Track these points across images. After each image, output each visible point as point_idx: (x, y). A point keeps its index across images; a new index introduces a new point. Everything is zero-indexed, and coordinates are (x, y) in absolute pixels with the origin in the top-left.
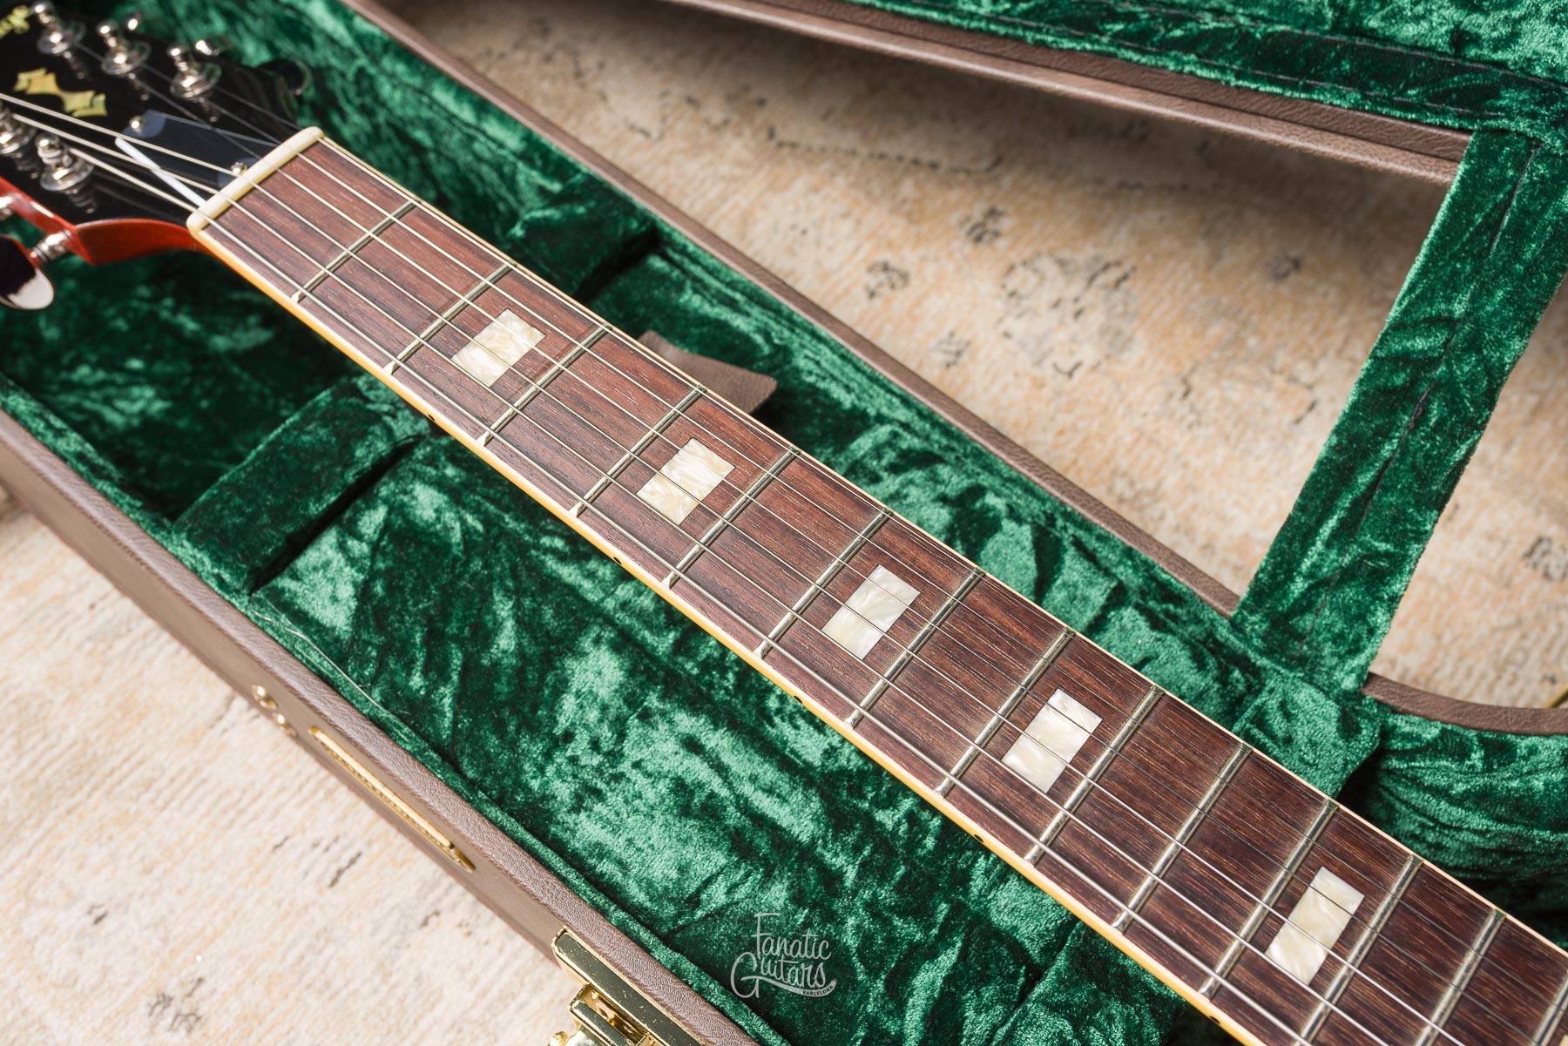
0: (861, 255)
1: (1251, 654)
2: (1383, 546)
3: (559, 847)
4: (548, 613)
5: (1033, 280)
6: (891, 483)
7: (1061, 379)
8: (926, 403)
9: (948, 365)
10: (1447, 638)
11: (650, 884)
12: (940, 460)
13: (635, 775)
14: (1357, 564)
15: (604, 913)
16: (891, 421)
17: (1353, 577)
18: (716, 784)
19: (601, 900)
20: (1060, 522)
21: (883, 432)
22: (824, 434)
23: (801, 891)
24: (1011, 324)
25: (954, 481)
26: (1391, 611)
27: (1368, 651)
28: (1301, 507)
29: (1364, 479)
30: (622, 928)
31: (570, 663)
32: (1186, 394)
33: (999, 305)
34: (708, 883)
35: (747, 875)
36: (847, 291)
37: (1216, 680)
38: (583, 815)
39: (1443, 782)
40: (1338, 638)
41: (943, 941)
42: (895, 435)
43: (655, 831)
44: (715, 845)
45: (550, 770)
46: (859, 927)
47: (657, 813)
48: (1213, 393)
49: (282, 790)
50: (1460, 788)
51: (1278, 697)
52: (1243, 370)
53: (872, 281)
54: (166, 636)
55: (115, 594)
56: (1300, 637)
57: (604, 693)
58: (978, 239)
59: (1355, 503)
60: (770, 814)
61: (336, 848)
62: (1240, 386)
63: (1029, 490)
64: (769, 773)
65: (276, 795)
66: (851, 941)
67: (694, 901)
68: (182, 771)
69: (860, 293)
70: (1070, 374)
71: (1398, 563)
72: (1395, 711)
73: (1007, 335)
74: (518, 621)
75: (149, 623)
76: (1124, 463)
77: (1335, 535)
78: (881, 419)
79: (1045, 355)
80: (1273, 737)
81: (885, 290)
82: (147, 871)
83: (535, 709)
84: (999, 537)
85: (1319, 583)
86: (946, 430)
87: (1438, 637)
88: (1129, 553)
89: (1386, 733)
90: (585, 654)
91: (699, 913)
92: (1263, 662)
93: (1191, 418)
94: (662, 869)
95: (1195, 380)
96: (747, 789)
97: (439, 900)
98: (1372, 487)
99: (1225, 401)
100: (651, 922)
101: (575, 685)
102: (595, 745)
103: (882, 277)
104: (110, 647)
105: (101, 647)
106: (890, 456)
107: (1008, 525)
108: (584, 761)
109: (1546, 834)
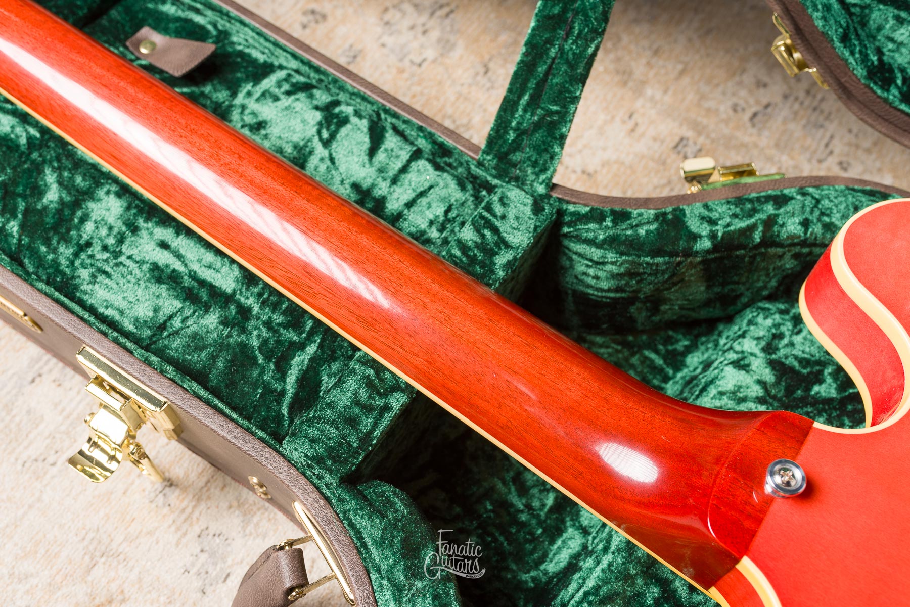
0: (299, 6)
1: (489, 178)
2: (555, 108)
3: (81, 303)
4: (79, 180)
5: (399, 15)
6: (286, 101)
7: (415, 68)
8: (307, 56)
11: (137, 320)
12: (314, 87)
13: (128, 262)
14: (542, 118)
15: (105, 334)
16: (286, 68)
17: (540, 128)
18: (178, 266)
19: (103, 328)
20: (383, 116)
21: (281, 74)
22: (247, 77)
23: (226, 318)
24: (386, 39)
25: (322, 97)
26: (562, 146)
27: (551, 169)
28: (510, 91)
29: (541, 69)
30: (116, 341)
31: (91, 205)
32: (486, 73)
33: (379, 29)
34: (171, 317)
35: (194, 312)
36: (290, 26)
37: (472, 195)
38: (97, 286)
39: (591, 235)
40: (535, 164)
41: (309, 339)
42: (289, 75)
43: (140, 292)
44: (177, 297)
45: (77, 263)
46: (259, 336)
47: (141, 282)
48: (502, 71)
50: (601, 237)
51: (499, 195)
53: (305, 19)
56: (514, 166)
57: (111, 220)
59: (538, 84)
60: (209, 279)
63: (364, 99)
64: (209, 257)
66: (255, 343)
67: (163, 327)
69: (298, 27)
70: (420, 65)
71: (564, 117)
72: (568, 202)
73: (383, 45)
74: (60, 183)
76: (450, 111)
77: (528, 104)
78: (281, 67)
79: (405, 56)
80: (495, 216)
81: (313, 24)
83: (69, 230)
84: (349, 126)
85: (521, 133)
86: (317, 70)
88: (420, 129)
89: (560, 213)
90: (99, 200)
91: (166, 333)
92: (495, 182)
93: (489, 85)
94: (144, 311)
95: (492, 65)
96: (195, 267)
97: (41, 368)
98: (547, 73)
100: (137, 341)
101: (94, 216)
102: (105, 248)
103: (311, 17)
106: (286, 87)
107: (354, 120)
108: (98, 256)
109: (648, 259)
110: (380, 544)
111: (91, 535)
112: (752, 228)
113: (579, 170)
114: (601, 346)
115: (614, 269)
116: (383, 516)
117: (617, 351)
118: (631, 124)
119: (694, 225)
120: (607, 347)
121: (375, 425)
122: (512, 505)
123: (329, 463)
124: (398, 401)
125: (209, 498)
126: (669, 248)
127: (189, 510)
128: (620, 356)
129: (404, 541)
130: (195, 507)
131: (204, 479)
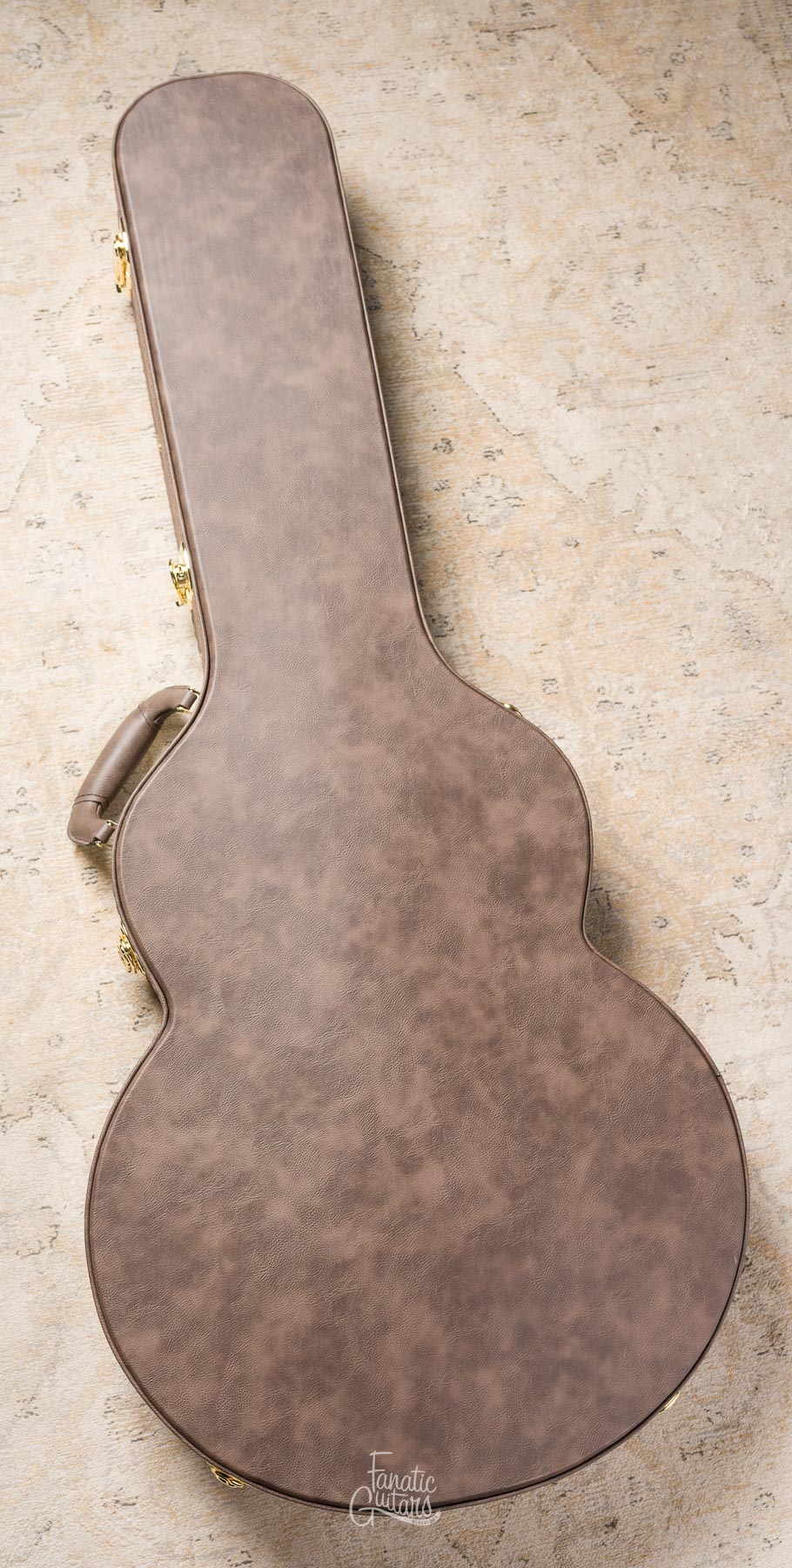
0: (444, 432)
5: (490, 483)
7: (467, 521)
9: (436, 490)
10: (496, 681)
24: (469, 493)
32: (499, 556)
33: (471, 483)
36: (429, 441)
48: (507, 562)
49: (146, 463)
52: (523, 563)
53: (440, 443)
54: (147, 393)
55: (142, 369)
58: (487, 457)
61: (149, 490)
62: (517, 567)
65: (144, 464)
68: (125, 437)
69: (432, 445)
70: (470, 522)
73: (463, 494)
75: (145, 386)
76: (458, 561)
79: (469, 510)
81: (442, 450)
82: (97, 457)
87: (494, 679)
93: (492, 564)
95: (506, 554)
97: (165, 525)
99: (508, 567)
103: (444, 445)
104: (129, 385)
105: (128, 383)
111: (127, 617)
113: (486, 648)
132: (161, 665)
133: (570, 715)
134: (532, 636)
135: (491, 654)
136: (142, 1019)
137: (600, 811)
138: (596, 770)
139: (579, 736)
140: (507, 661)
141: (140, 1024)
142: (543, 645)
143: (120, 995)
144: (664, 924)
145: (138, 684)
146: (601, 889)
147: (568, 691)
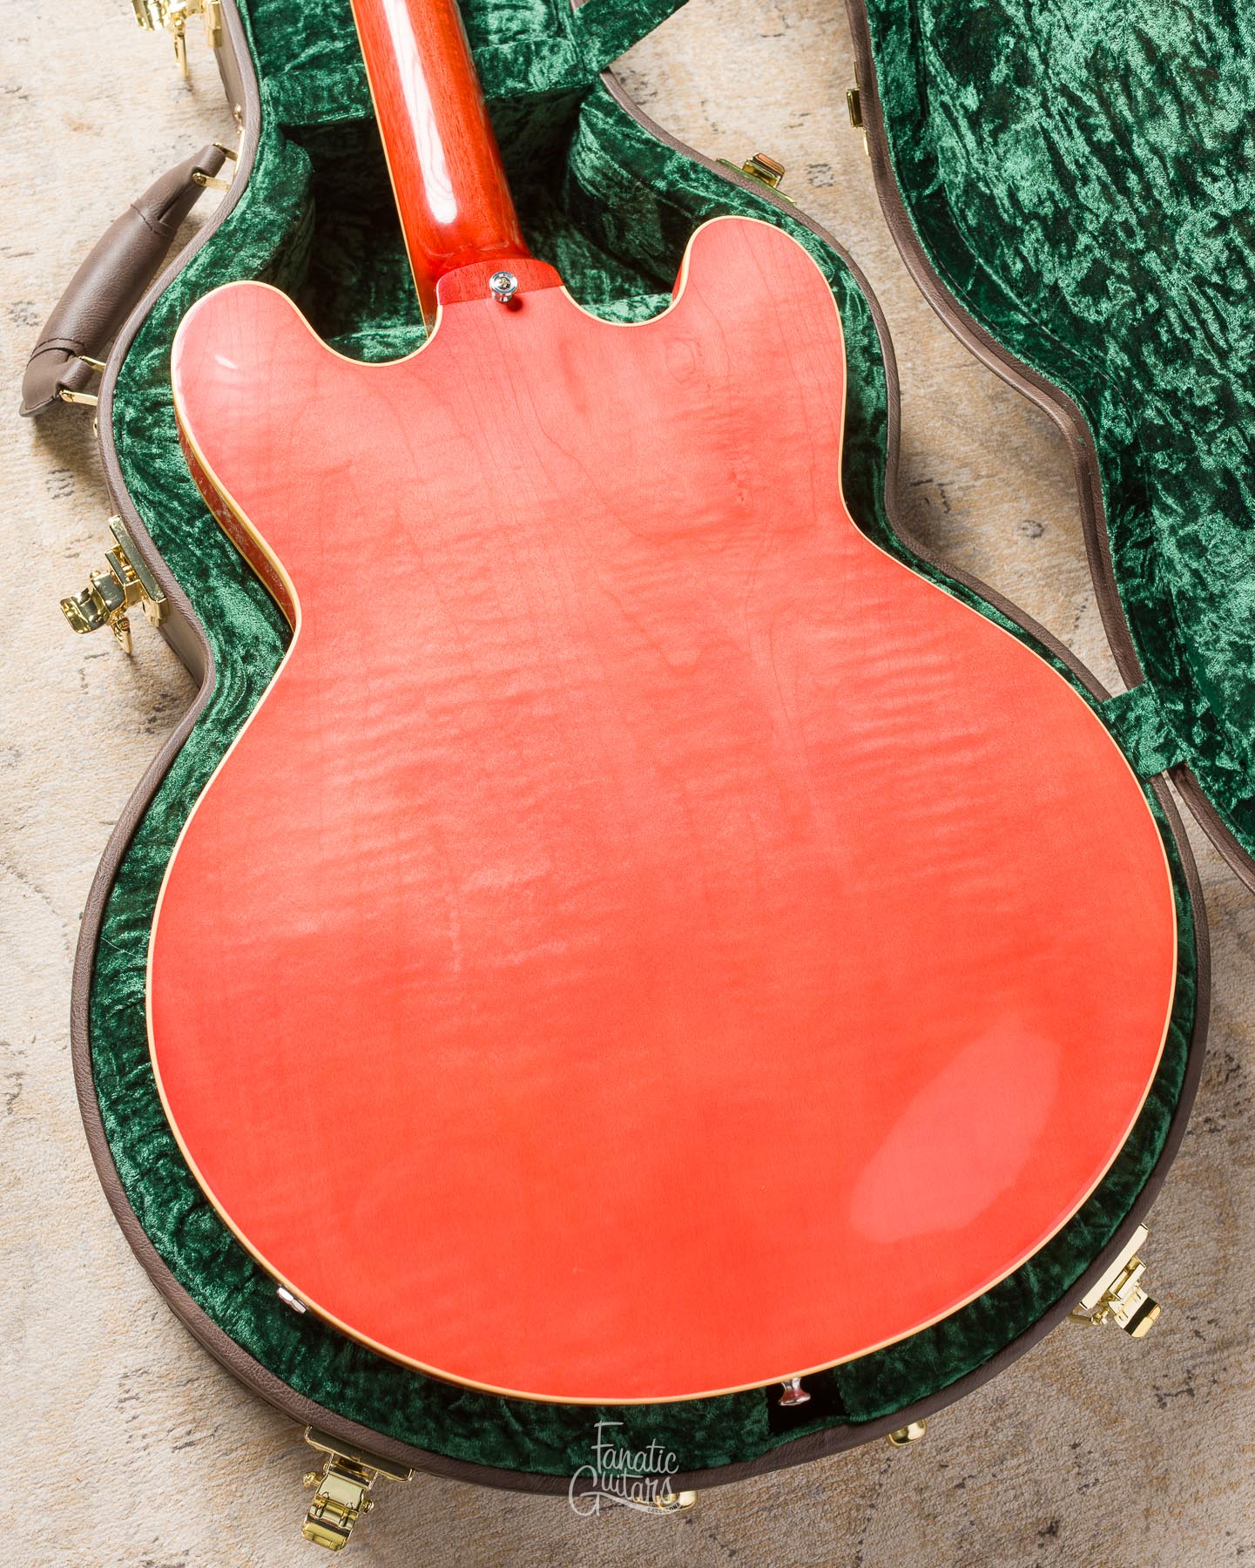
1: (568, 31)
2: (648, 12)
14: (633, 12)
17: (627, 18)
26: (632, 44)
27: (616, 56)
39: (596, 121)
40: (605, 43)
41: (340, 38)
46: (313, 9)
51: (554, 41)
66: (307, 11)
71: (649, 24)
89: (590, 91)
92: (570, 36)
109: (616, 166)
110: (267, 173)
112: (704, 200)
113: (712, 120)
114: (575, 243)
115: (597, 163)
116: (284, 161)
117: (583, 256)
118: (798, 121)
119: (669, 167)
120: (579, 247)
121: (329, 112)
122: (402, 284)
123: (281, 109)
124: (358, 113)
125: (208, 119)
126: (635, 168)
127: (188, 116)
128: (583, 261)
129: (282, 183)
130: (192, 117)
131: (215, 105)
132: (173, 151)
133: (856, 217)
134: (784, 101)
135: (720, 129)
136: (159, 715)
137: (918, 362)
138: (905, 301)
139: (874, 249)
140: (748, 139)
141: (159, 721)
142: (803, 115)
143: (121, 674)
144: (1038, 531)
145: (134, 178)
146: (931, 481)
147: (849, 181)
